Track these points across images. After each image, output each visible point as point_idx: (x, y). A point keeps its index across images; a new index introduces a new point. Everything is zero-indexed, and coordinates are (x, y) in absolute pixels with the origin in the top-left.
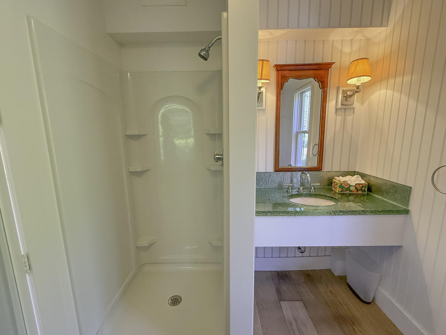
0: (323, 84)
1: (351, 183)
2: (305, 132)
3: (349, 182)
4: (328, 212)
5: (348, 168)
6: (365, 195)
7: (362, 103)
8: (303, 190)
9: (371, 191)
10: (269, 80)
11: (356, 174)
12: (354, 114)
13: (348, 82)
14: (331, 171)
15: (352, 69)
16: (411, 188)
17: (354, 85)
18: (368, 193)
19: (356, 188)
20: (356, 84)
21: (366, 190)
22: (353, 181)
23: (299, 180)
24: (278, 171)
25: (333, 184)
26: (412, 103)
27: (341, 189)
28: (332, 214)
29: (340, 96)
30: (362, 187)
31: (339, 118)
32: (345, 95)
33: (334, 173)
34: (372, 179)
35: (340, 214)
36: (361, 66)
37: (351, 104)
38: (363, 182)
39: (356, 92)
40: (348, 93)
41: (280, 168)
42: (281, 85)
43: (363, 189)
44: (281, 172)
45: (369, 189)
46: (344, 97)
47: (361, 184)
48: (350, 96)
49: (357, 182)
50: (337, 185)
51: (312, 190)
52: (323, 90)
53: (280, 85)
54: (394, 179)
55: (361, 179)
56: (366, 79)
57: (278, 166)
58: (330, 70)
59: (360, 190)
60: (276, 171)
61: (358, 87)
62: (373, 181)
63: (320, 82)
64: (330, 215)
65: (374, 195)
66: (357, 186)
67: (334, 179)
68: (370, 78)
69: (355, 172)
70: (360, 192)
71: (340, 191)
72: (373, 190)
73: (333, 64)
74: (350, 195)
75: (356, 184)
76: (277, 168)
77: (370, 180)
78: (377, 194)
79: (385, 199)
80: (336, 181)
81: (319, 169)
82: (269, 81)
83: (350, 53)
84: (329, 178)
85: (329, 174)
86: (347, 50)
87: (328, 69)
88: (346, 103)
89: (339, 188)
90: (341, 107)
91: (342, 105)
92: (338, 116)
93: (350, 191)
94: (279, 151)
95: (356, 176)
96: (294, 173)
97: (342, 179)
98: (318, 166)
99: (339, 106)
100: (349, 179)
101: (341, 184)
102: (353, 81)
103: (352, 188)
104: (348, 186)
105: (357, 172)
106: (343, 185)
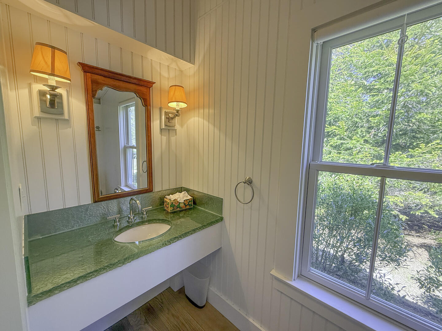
0: (146, 102)
1: (181, 200)
2: (133, 147)
3: (178, 200)
4: (163, 244)
5: (176, 185)
6: (191, 209)
7: (182, 126)
8: (134, 218)
9: (196, 205)
10: (70, 80)
11: (183, 191)
12: (176, 135)
13: (169, 104)
14: (161, 191)
15: (172, 93)
16: (222, 199)
17: (174, 109)
18: (194, 206)
19: (185, 204)
20: (176, 108)
21: (192, 204)
22: (181, 197)
23: (129, 206)
24: (99, 201)
25: (165, 204)
26: (217, 131)
27: (172, 208)
28: (167, 244)
29: (163, 117)
30: (189, 202)
31: (164, 138)
32: (168, 117)
33: (164, 192)
34: (196, 193)
35: (175, 241)
36: (179, 93)
37: (173, 125)
38: (189, 197)
39: (177, 115)
40: (170, 115)
41: (102, 198)
42: (92, 91)
43: (190, 203)
44: (104, 202)
45: (195, 203)
46: (166, 118)
47: (188, 199)
48: (172, 118)
49: (185, 199)
50: (168, 204)
51: (144, 216)
52: (146, 107)
53: (90, 91)
54: (210, 193)
55: (187, 195)
56: (183, 105)
57: (98, 196)
58: (151, 88)
59: (187, 205)
60: (95, 202)
61: (178, 111)
62: (196, 195)
63: (141, 99)
64: (165, 246)
65: (199, 207)
66: (185, 202)
67: (165, 198)
68: (186, 105)
69: (182, 187)
70: (188, 207)
71: (172, 210)
72: (197, 203)
73: (154, 84)
74: (181, 211)
75: (184, 201)
76: (96, 198)
77: (194, 194)
78: (201, 207)
79: (206, 210)
80: (167, 200)
81: (149, 190)
82: (70, 82)
83: (168, 79)
84: (160, 198)
85: (160, 194)
86: (165, 74)
87: (150, 88)
88: (168, 124)
89: (171, 207)
90: (165, 128)
91: (166, 125)
92: (163, 136)
93: (180, 207)
94: (97, 175)
95: (183, 192)
96: (122, 200)
97: (172, 197)
98: (148, 187)
99: (163, 127)
100: (178, 197)
101: (172, 203)
102: (173, 105)
103: (182, 205)
104: (178, 203)
105: (184, 187)
106: (174, 204)
